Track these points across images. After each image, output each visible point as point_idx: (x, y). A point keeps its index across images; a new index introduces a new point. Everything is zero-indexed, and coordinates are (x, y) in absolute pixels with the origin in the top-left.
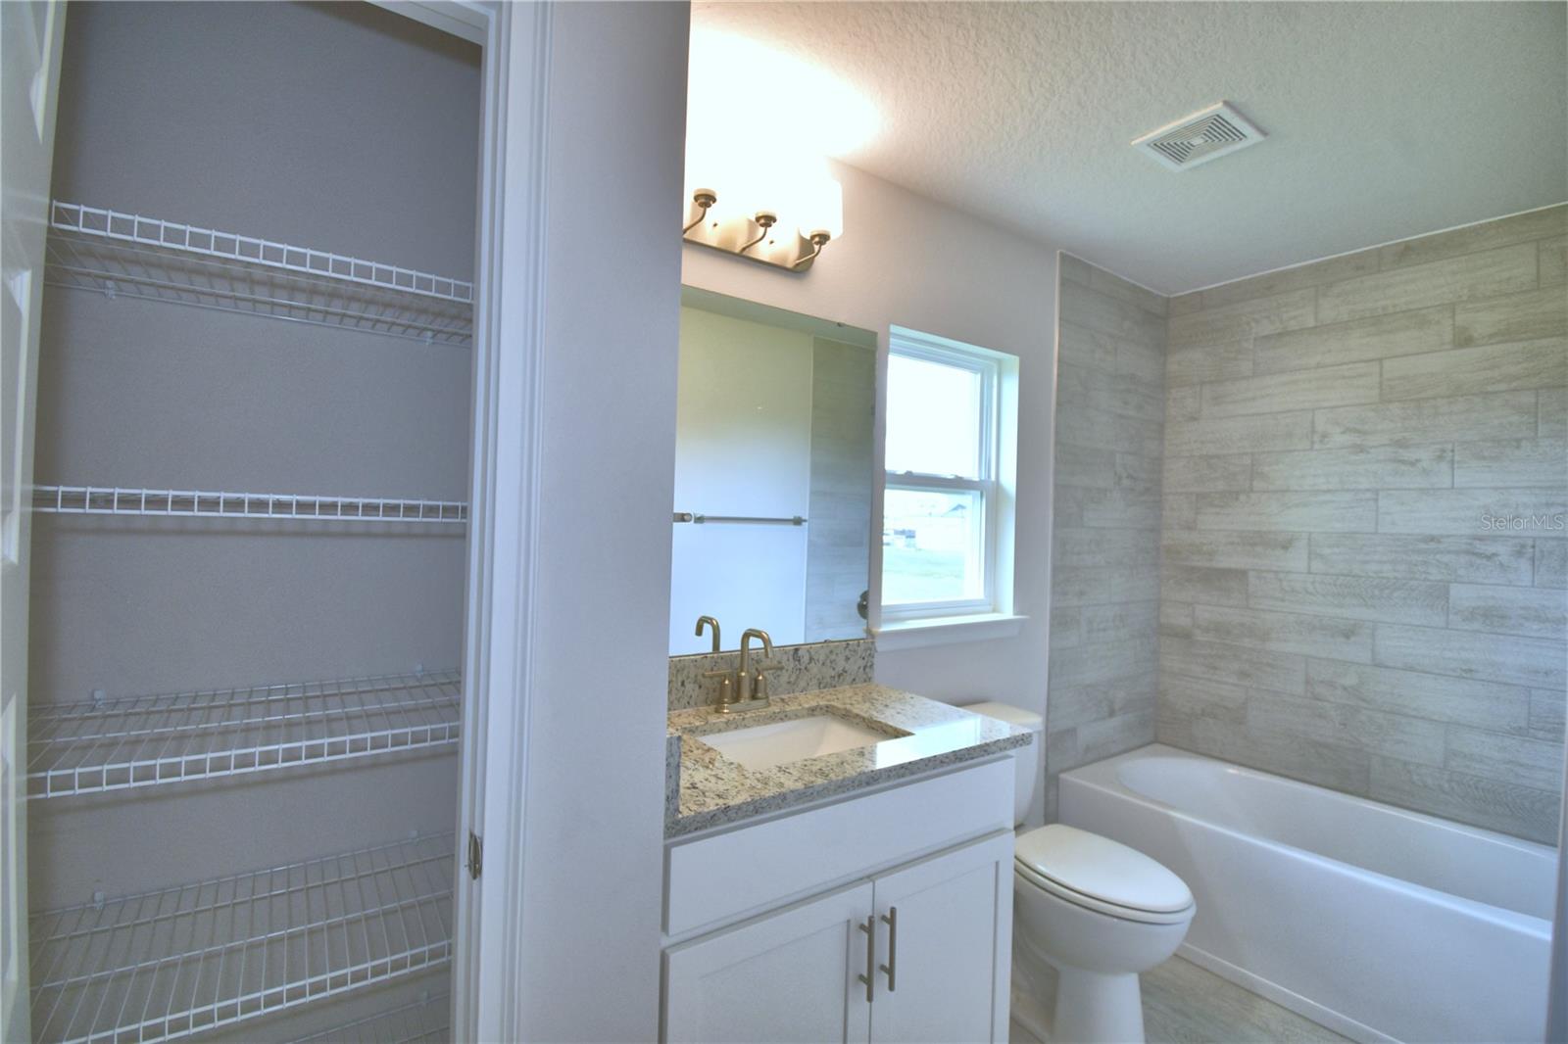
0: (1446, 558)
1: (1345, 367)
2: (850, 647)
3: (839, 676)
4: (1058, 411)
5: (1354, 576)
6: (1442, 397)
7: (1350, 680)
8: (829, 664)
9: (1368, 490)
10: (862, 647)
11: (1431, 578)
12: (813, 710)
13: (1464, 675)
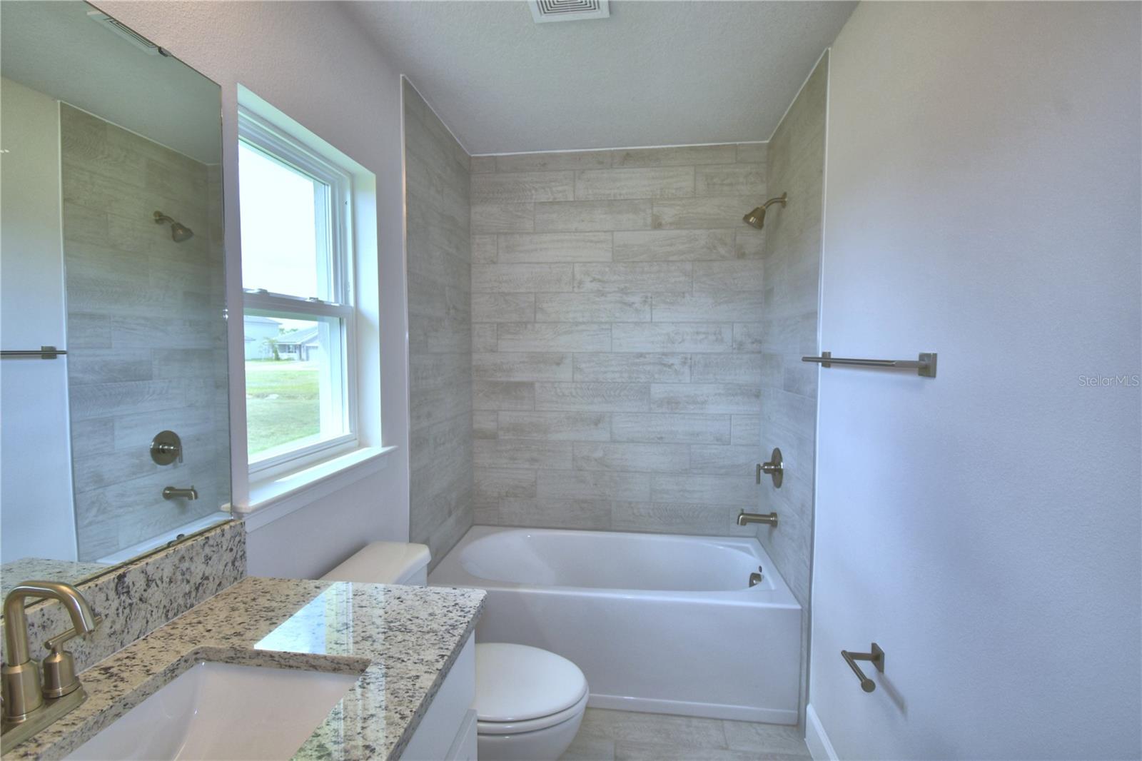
0: (648, 368)
1: (591, 234)
2: (211, 542)
3: (197, 589)
4: (408, 239)
5: (599, 383)
6: (646, 262)
7: (599, 454)
8: (180, 577)
9: (606, 323)
10: (228, 536)
11: (642, 381)
12: (173, 671)
13: (658, 441)
